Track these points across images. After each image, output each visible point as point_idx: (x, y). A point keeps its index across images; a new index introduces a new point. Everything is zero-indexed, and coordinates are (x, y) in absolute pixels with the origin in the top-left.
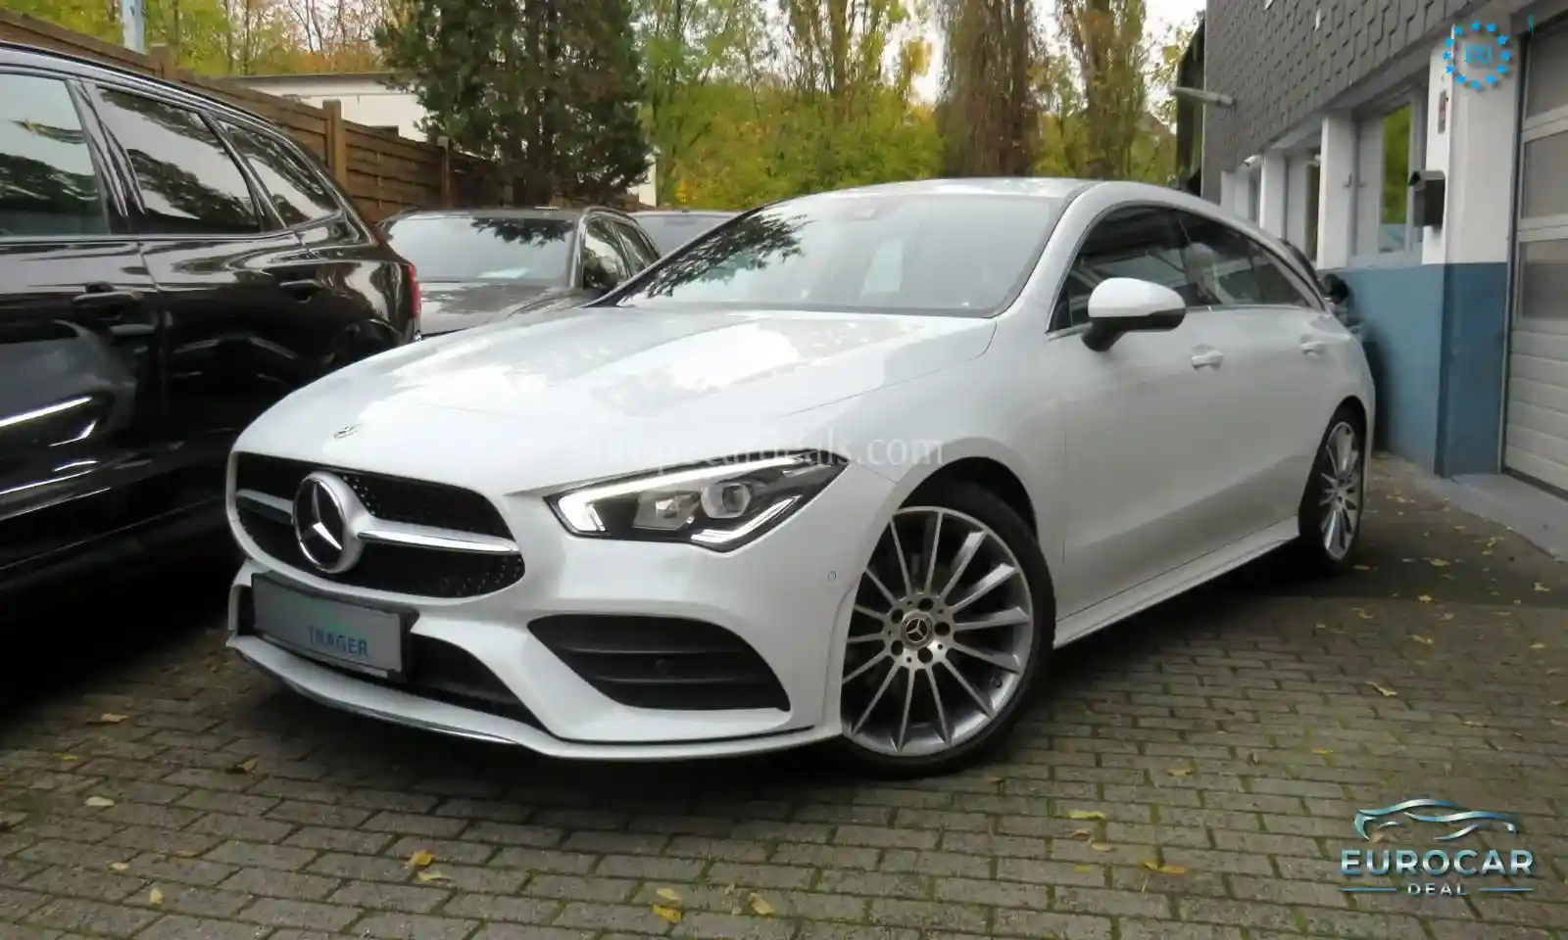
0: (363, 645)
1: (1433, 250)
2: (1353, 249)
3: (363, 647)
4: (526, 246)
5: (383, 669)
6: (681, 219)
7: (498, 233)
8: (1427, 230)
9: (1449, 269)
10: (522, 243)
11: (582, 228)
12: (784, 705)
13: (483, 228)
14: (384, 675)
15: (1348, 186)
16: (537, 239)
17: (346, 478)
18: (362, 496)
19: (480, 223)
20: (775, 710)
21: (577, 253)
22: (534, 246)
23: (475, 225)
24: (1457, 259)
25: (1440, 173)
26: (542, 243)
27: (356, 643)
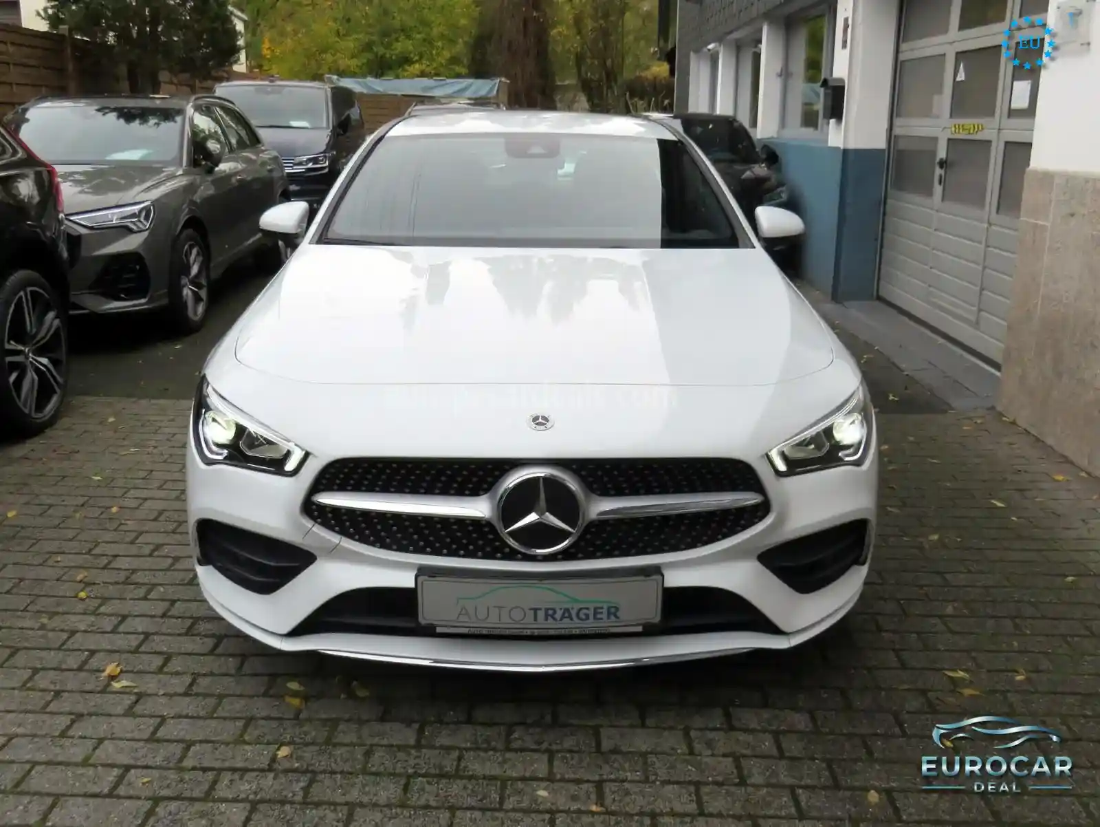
0: (614, 610)
1: (836, 136)
2: (783, 123)
3: (613, 613)
4: (144, 127)
5: (640, 625)
6: (269, 89)
7: (119, 117)
8: (832, 121)
9: (845, 152)
10: (140, 124)
11: (190, 110)
13: (107, 113)
14: (640, 629)
15: (780, 75)
16: (152, 121)
19: (103, 110)
21: (187, 128)
22: (150, 127)
23: (99, 110)
24: (852, 145)
25: (842, 80)
26: (157, 124)
27: (605, 611)
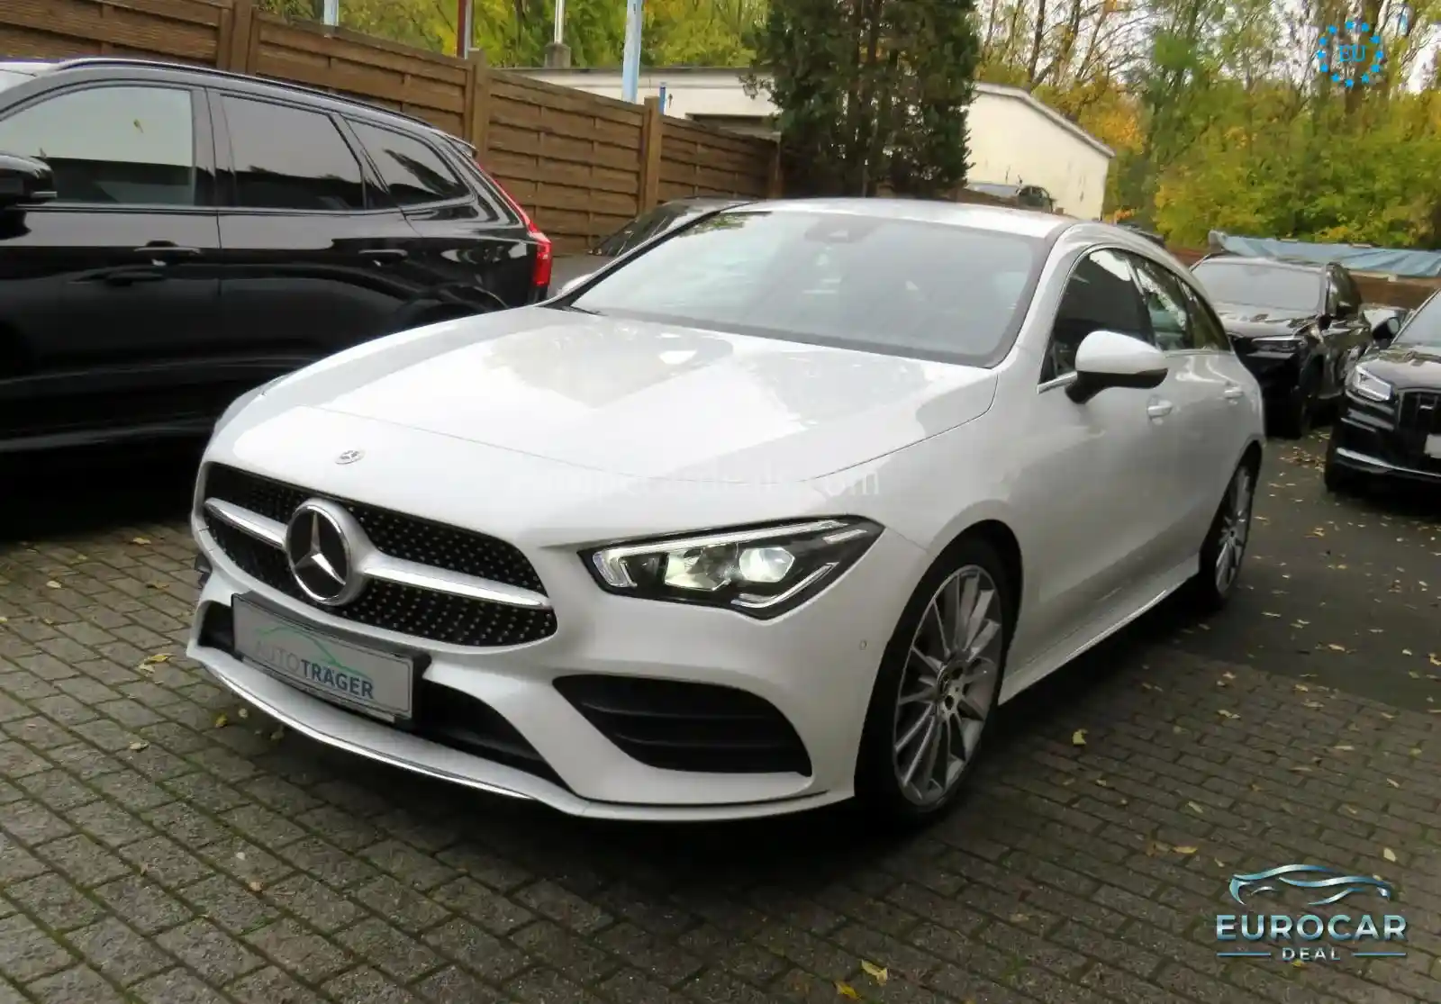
0: (367, 686)
3: (368, 689)
5: (391, 714)
12: (806, 770)
14: (391, 719)
17: (351, 509)
18: (370, 530)
20: (795, 775)
27: (360, 684)
